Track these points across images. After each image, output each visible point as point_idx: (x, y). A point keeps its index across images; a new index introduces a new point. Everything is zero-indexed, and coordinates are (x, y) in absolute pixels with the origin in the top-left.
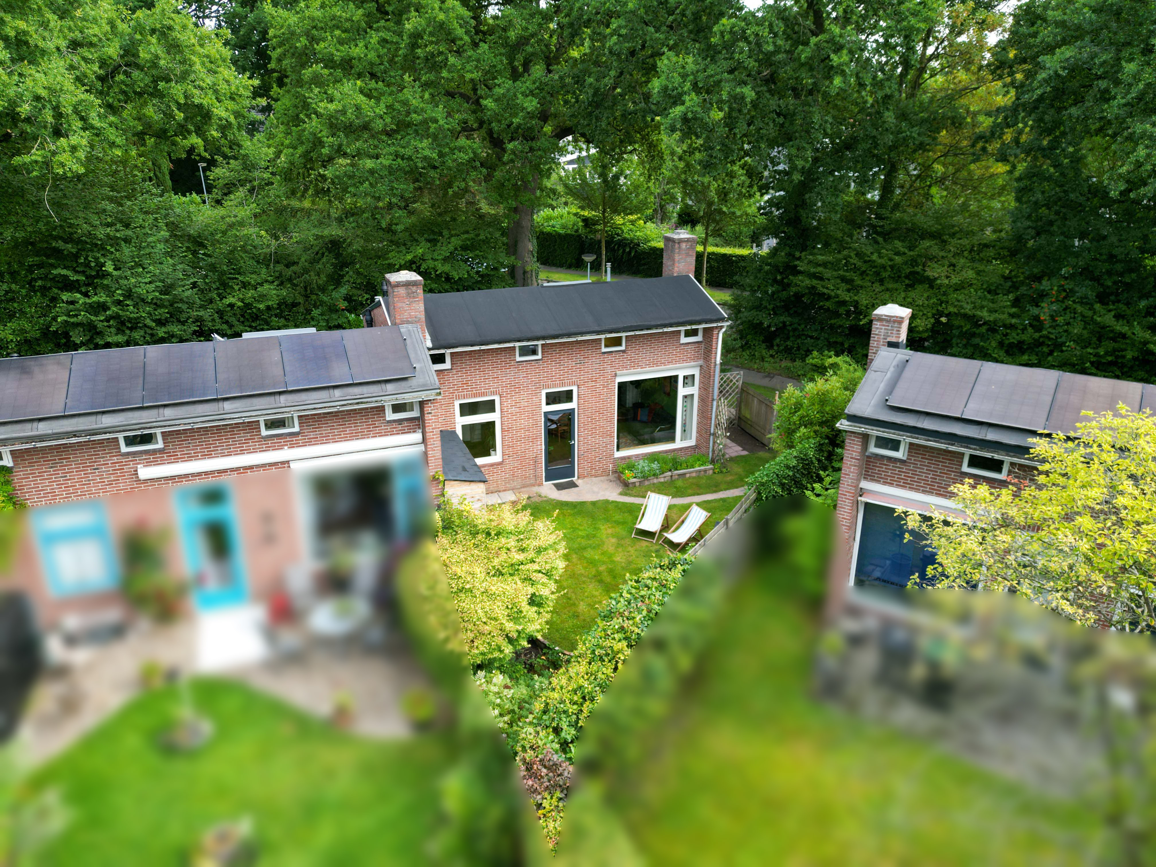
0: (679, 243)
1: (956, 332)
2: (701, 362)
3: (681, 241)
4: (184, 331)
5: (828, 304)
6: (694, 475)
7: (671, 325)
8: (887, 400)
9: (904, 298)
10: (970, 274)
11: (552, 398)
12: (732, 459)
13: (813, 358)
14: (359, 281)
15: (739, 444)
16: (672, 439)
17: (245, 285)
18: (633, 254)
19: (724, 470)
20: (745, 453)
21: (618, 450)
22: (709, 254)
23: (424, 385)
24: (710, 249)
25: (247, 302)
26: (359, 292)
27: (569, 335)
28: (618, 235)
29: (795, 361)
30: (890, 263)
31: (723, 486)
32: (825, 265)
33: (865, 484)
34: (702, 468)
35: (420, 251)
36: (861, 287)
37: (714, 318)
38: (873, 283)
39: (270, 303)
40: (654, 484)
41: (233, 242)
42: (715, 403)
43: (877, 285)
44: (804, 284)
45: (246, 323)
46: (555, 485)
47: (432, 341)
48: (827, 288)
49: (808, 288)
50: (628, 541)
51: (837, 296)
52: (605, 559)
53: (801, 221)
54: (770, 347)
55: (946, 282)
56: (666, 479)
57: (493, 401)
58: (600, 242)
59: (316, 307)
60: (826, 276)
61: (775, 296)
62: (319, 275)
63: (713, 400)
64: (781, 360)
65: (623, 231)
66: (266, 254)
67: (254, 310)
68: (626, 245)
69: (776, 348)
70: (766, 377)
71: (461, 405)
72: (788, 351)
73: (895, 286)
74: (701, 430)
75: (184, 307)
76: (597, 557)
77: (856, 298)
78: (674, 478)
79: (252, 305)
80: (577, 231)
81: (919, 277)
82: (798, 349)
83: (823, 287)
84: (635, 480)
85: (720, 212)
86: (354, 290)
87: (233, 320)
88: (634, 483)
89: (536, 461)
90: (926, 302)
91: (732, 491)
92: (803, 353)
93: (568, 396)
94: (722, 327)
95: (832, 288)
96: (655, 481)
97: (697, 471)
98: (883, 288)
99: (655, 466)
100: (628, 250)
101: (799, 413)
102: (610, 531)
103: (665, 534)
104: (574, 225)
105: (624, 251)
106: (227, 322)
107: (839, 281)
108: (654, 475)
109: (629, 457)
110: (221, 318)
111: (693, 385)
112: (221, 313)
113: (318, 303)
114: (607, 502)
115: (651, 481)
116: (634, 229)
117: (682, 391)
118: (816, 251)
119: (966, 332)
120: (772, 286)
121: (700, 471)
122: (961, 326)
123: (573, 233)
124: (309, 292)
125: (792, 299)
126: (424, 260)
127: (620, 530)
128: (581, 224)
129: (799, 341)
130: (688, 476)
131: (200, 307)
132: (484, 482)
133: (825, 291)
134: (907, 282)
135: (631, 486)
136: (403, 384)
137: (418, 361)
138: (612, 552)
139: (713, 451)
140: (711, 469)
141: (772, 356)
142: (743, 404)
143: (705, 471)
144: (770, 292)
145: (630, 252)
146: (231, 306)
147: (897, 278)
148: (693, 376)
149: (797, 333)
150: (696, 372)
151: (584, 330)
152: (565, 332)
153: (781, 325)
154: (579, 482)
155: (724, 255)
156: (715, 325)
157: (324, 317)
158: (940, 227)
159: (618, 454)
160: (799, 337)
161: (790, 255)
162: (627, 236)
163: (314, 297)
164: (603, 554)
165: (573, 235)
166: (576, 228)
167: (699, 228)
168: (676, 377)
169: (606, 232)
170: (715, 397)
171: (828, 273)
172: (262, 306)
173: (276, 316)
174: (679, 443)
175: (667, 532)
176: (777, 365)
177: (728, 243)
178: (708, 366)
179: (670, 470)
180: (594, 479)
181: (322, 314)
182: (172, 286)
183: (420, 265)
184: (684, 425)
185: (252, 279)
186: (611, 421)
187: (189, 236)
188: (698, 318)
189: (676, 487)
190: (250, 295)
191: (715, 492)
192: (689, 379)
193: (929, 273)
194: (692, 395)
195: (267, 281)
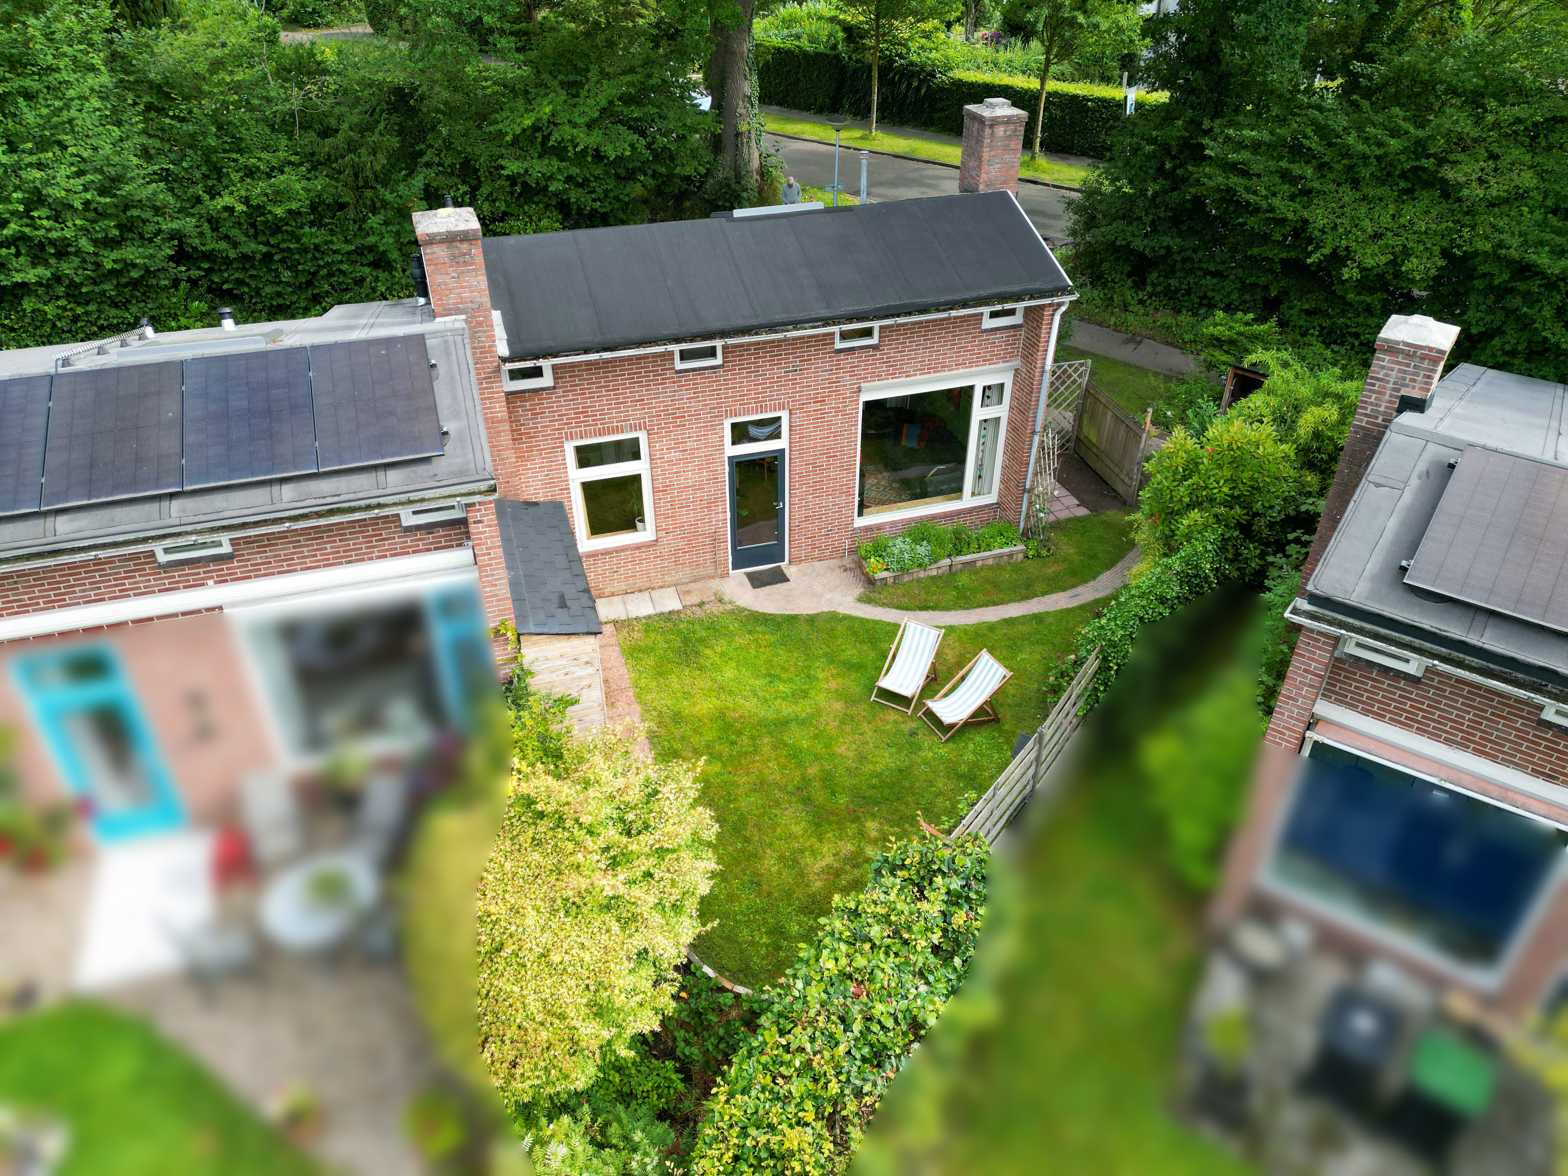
0: (991, 126)
1: (1478, 284)
2: (1017, 363)
3: (995, 122)
4: (152, 256)
5: (1252, 222)
6: (990, 562)
7: (965, 305)
8: (1404, 570)
9: (1393, 216)
10: (1527, 179)
11: (740, 433)
12: (1058, 526)
13: (1215, 325)
14: (448, 162)
15: (1074, 493)
16: (957, 490)
17: (250, 173)
18: (923, 91)
19: (1044, 553)
20: (1083, 512)
21: (860, 514)
22: (1049, 94)
23: (461, 473)
24: (1052, 85)
25: (254, 203)
26: (450, 181)
27: (772, 328)
28: (901, 56)
29: (1180, 312)
30: (1378, 152)
31: (1040, 587)
32: (1256, 147)
33: (1323, 708)
34: (1006, 550)
35: (547, 110)
36: (1318, 192)
37: (1048, 286)
38: (1339, 185)
39: (294, 206)
40: (919, 580)
41: (222, 93)
42: (1036, 439)
43: (1346, 188)
44: (1211, 184)
45: (261, 238)
46: (749, 576)
47: (510, 343)
48: (1255, 193)
49: (1219, 190)
50: (862, 709)
51: (1271, 210)
52: (819, 748)
53: (1219, 62)
54: (1140, 284)
55: (1481, 193)
56: (940, 571)
57: (636, 441)
58: (870, 68)
59: (375, 211)
60: (1255, 168)
61: (1158, 200)
62: (374, 155)
63: (1034, 433)
64: (1156, 309)
65: (909, 49)
66: (284, 114)
67: (269, 217)
68: (912, 75)
69: (1149, 288)
70: (1128, 341)
71: (579, 449)
72: (1170, 294)
73: (1380, 191)
74: (1009, 479)
75: (148, 214)
76: (805, 744)
77: (1306, 214)
78: (954, 569)
79: (264, 207)
80: (834, 47)
81: (1425, 177)
82: (1189, 292)
83: (1247, 189)
84: (885, 574)
85: (1072, 23)
86: (441, 178)
87: (235, 233)
88: (884, 579)
89: (715, 539)
90: (1434, 226)
91: (1055, 596)
92: (1196, 300)
93: (771, 427)
94: (1060, 305)
95: (1264, 192)
96: (922, 574)
97: (995, 557)
98: (1358, 195)
99: (922, 550)
100: (915, 84)
101: (1190, 482)
102: (833, 685)
103: (930, 704)
104: (830, 35)
105: (910, 84)
106: (226, 237)
107: (1277, 180)
108: (920, 565)
109: (879, 527)
110: (215, 229)
111: (1000, 402)
112: (214, 223)
113: (378, 204)
114: (834, 618)
115: (915, 576)
116: (929, 45)
117: (978, 413)
118: (1241, 118)
119: (1498, 286)
120: (1155, 180)
121: (1001, 556)
122: (1493, 275)
123: (828, 52)
124: (361, 183)
125: (1188, 206)
126: (556, 125)
127: (853, 684)
128: (841, 35)
129: (1191, 279)
130: (979, 564)
131: (179, 211)
132: (596, 634)
133: (1252, 198)
134: (1403, 184)
135: (879, 583)
136: (421, 469)
137: (456, 415)
138: (834, 733)
139: (1028, 516)
140: (1021, 551)
141: (1141, 302)
142: (1086, 416)
143: (1010, 555)
144: (1150, 193)
145: (919, 88)
146: (230, 209)
147: (1385, 178)
148: (1002, 386)
149: (1188, 265)
150: (1007, 379)
151: (800, 316)
152: (762, 321)
153: (1163, 252)
154: (790, 570)
155: (1075, 97)
156: (1047, 301)
157: (390, 228)
158: (1482, 83)
159: (860, 522)
160: (1192, 271)
161: (1194, 123)
162: (914, 58)
163: (369, 193)
164: (816, 737)
165: (827, 56)
166: (833, 41)
167: (1035, 44)
168: (968, 391)
169: (881, 51)
170: (1038, 428)
171: (1258, 164)
172: (279, 211)
173: (312, 224)
174: (967, 501)
175: (932, 697)
176: (1149, 319)
177: (1083, 74)
178: (1030, 373)
179: (949, 556)
180: (817, 564)
181: (386, 223)
182: (118, 180)
183: (550, 134)
184: (980, 467)
185: (262, 159)
186: (849, 469)
187: (150, 82)
188: (1016, 288)
189: (956, 588)
190: (259, 191)
191: (1026, 598)
192: (992, 393)
193: (1449, 173)
194: (998, 420)
195: (290, 163)
